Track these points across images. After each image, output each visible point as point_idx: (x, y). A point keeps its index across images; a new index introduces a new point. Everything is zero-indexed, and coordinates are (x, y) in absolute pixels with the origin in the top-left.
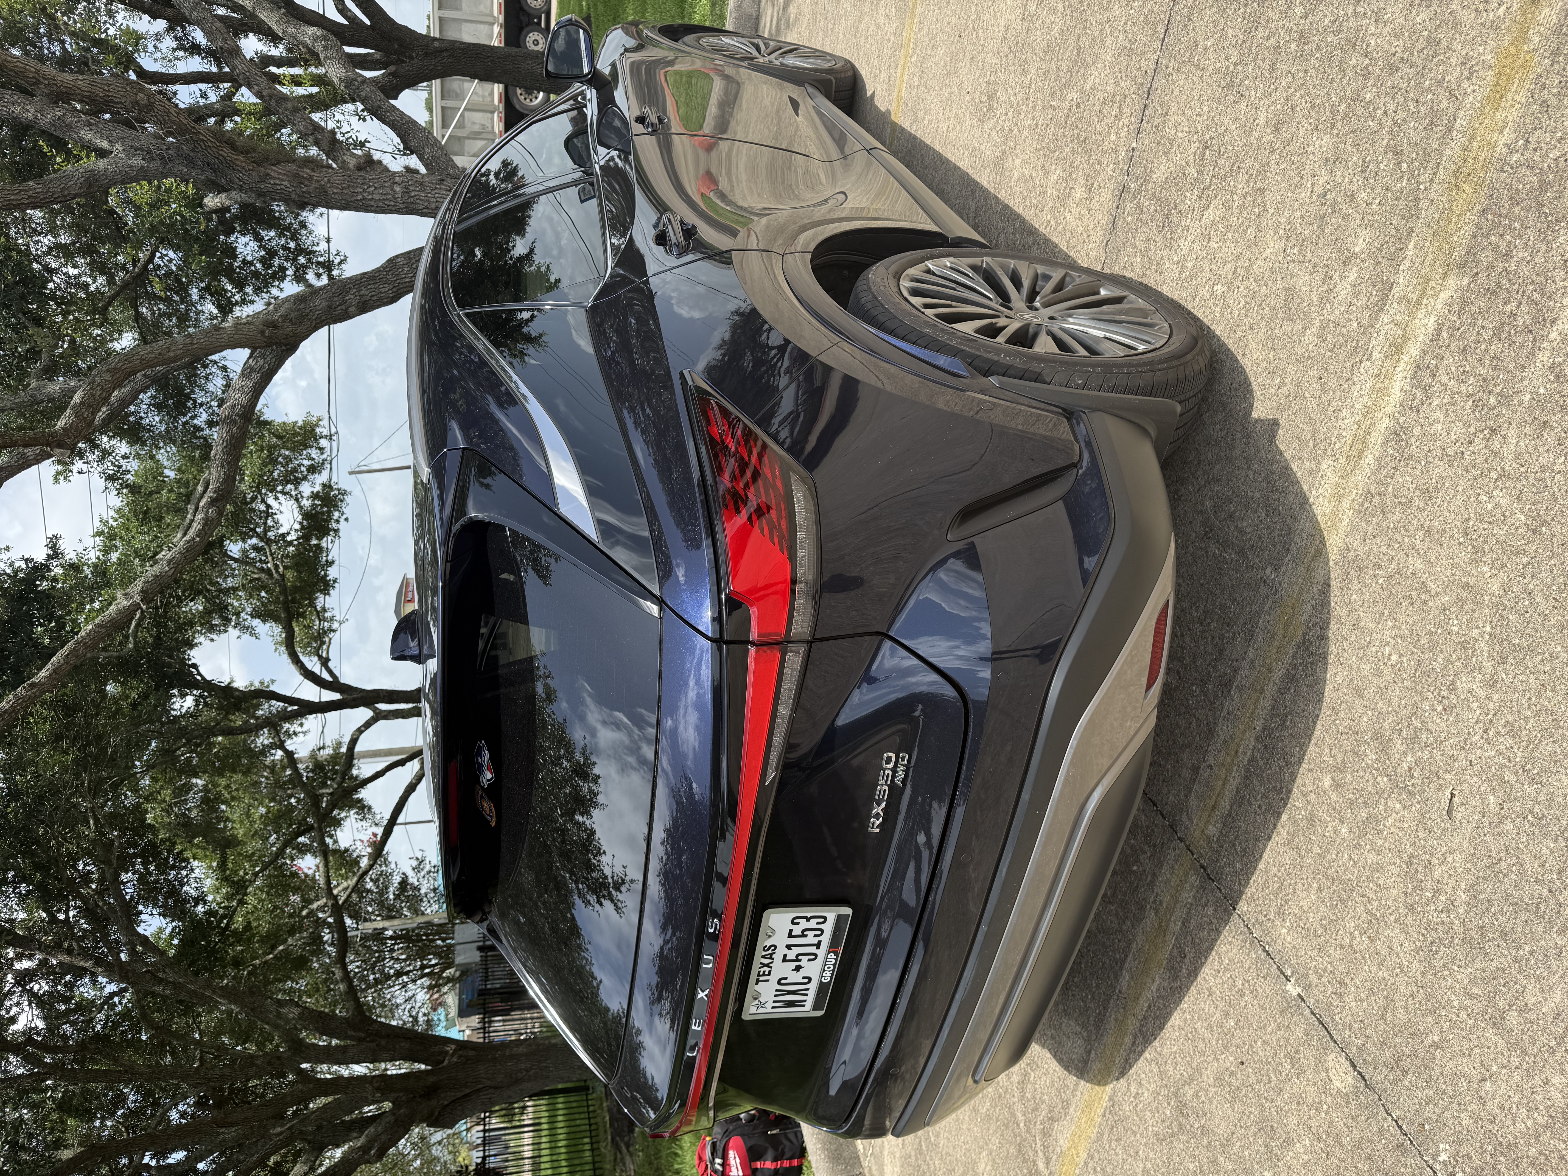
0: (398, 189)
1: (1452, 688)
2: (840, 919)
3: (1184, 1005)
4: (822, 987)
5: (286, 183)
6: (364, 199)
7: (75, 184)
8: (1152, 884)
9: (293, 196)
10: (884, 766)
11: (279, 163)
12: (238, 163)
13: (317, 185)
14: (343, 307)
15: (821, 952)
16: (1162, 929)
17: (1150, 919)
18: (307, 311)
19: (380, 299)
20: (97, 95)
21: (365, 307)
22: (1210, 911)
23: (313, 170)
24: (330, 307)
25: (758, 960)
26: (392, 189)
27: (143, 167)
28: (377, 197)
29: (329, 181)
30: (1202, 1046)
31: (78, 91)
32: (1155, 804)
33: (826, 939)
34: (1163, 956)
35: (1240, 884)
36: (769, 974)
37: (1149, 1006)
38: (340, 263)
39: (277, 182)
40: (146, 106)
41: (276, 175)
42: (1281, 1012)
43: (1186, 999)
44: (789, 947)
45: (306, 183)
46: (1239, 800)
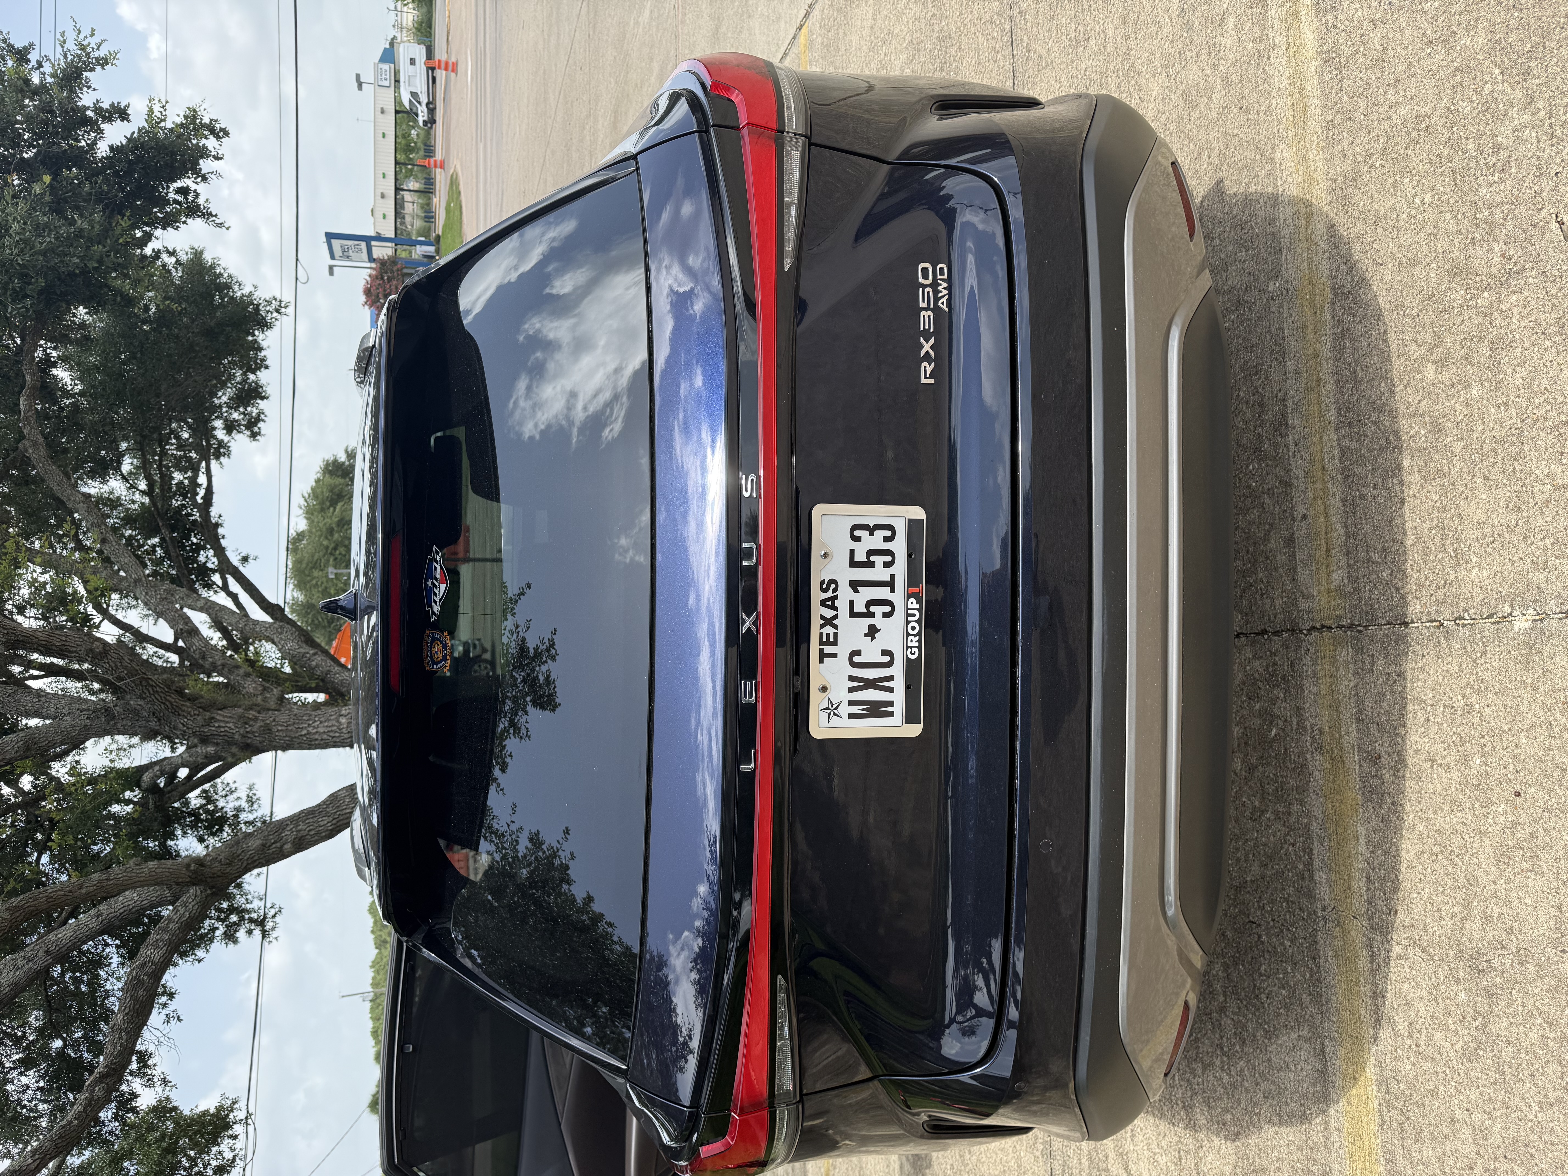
0: (343, 720)
1: (1497, 148)
2: (913, 525)
3: (1410, 818)
4: (911, 666)
5: (230, 725)
6: (309, 733)
7: (12, 749)
8: (1301, 727)
9: (236, 737)
10: (921, 280)
11: (225, 708)
12: (184, 708)
13: (262, 724)
14: (278, 845)
15: (898, 598)
16: (1337, 761)
17: (1318, 763)
18: (239, 852)
19: (319, 833)
20: (54, 645)
21: (301, 845)
22: (1380, 663)
23: (259, 712)
24: (263, 845)
25: (817, 611)
26: (338, 721)
27: (86, 726)
28: (321, 730)
29: (274, 720)
30: (1457, 841)
31: (35, 640)
32: (1264, 632)
33: (900, 569)
34: (1353, 793)
35: (1397, 589)
36: (835, 643)
37: (1368, 878)
38: (274, 916)
39: (222, 724)
40: (100, 653)
41: (221, 718)
42: (1526, 668)
43: (1408, 808)
44: (855, 585)
45: (251, 723)
46: (1350, 506)
